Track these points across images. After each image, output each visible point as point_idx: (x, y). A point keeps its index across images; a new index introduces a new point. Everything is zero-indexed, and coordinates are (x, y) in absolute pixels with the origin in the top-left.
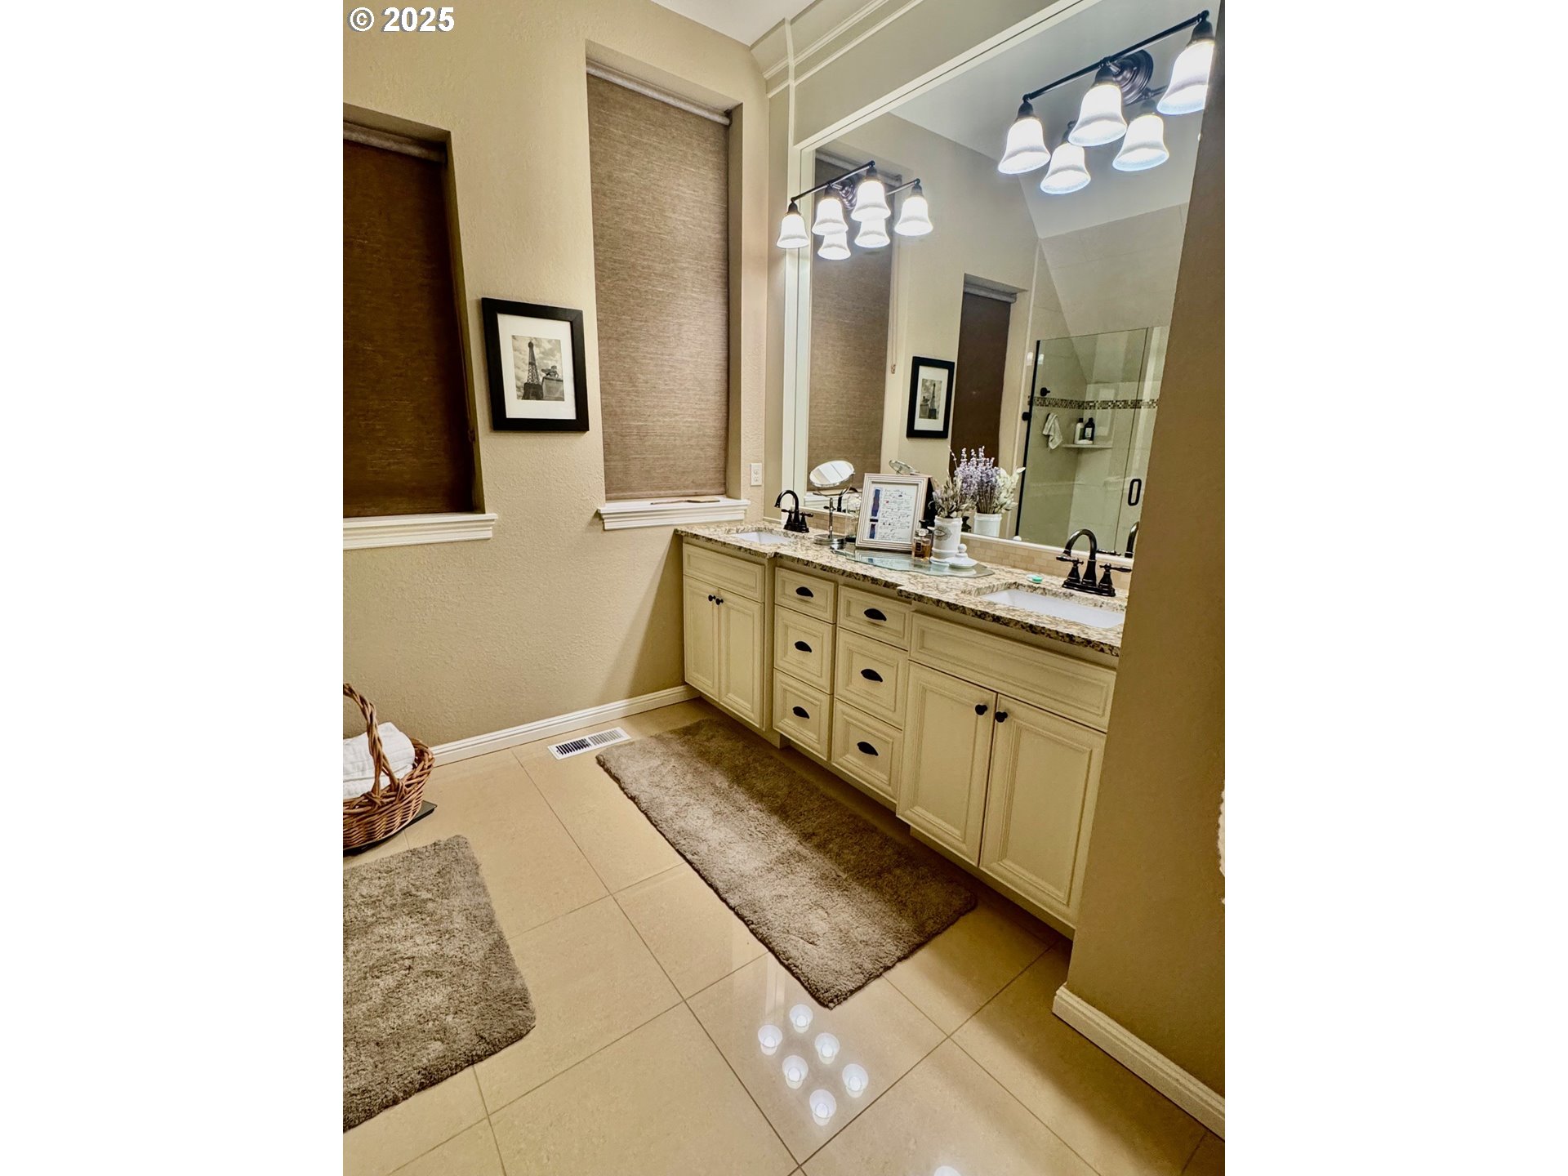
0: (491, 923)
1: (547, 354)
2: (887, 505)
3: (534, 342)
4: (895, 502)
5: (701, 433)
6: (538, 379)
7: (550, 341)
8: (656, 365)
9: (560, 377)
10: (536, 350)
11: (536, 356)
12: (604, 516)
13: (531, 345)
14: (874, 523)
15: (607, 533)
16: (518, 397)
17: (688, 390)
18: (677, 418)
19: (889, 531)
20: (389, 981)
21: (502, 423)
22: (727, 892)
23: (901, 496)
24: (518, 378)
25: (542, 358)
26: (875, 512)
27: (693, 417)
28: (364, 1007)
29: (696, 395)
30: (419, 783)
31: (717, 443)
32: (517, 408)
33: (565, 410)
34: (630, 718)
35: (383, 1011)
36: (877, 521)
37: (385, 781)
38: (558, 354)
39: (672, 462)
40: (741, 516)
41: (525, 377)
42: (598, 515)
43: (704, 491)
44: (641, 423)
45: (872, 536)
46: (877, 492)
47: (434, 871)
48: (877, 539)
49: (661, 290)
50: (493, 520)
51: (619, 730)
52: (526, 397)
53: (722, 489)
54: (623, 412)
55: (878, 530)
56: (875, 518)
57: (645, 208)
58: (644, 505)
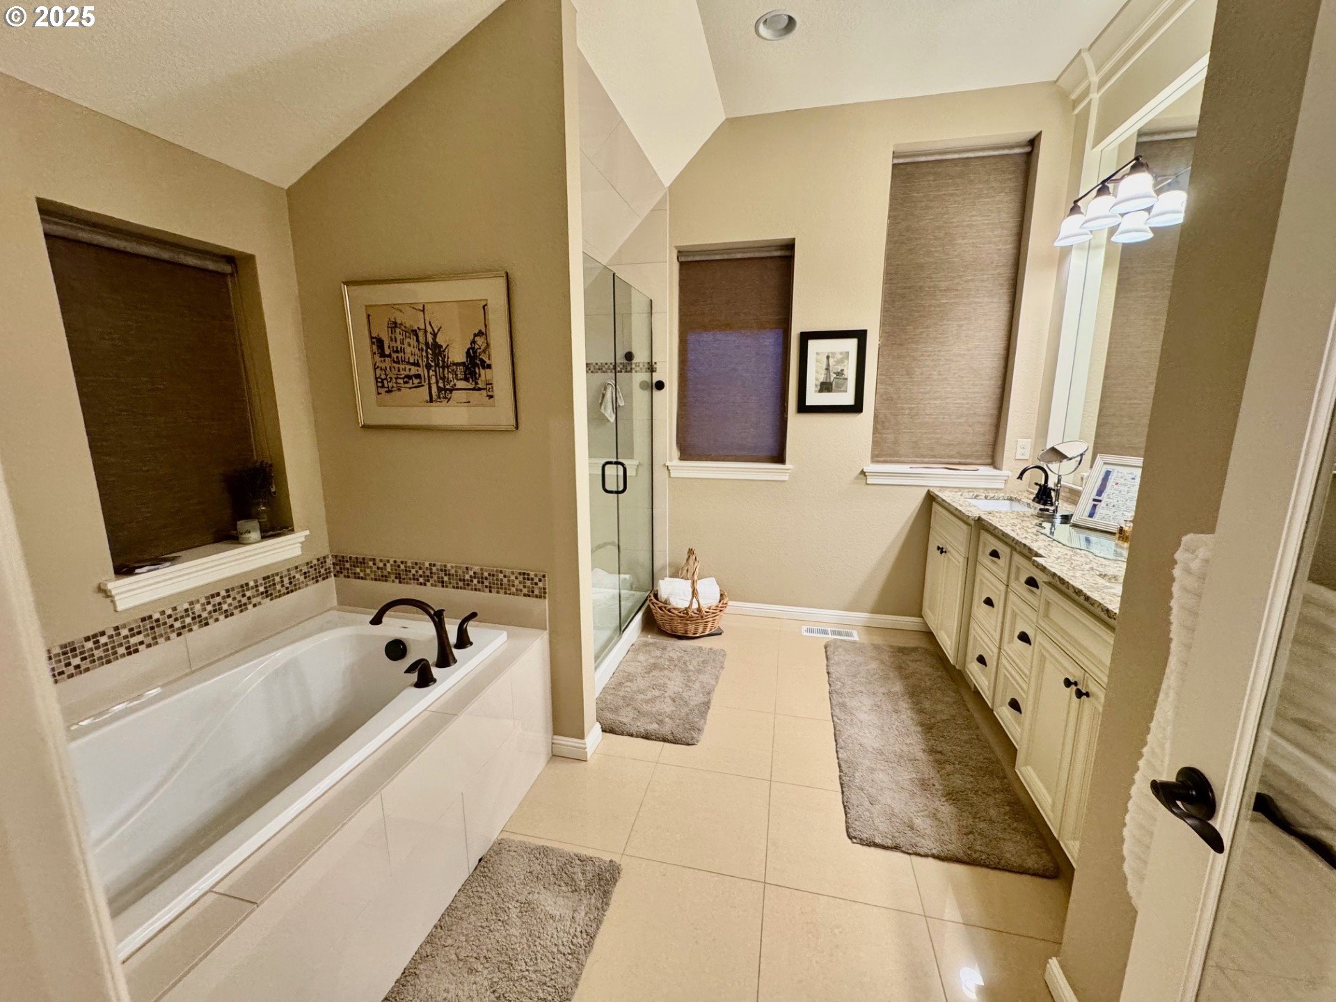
0: (709, 693)
1: (841, 361)
2: (1115, 486)
3: (830, 355)
4: (1125, 485)
5: (972, 412)
6: (830, 378)
7: (841, 353)
8: (933, 360)
9: (846, 377)
10: (831, 360)
11: (831, 364)
12: (867, 474)
13: (828, 357)
14: (1096, 503)
15: (869, 486)
16: (816, 391)
17: (962, 377)
18: (948, 400)
19: (1111, 513)
20: (657, 693)
21: (803, 408)
22: (841, 748)
23: (1134, 479)
24: (817, 379)
25: (834, 365)
26: (1100, 492)
27: (964, 399)
28: (643, 697)
29: (969, 381)
30: (713, 613)
31: (989, 421)
32: (813, 398)
33: (848, 399)
34: (868, 628)
35: (647, 702)
36: (1100, 501)
37: (695, 606)
38: (846, 362)
39: (938, 436)
40: (1001, 486)
41: (822, 378)
42: (863, 473)
43: (969, 461)
44: (913, 406)
45: (1091, 515)
46: (1108, 473)
47: (702, 660)
48: (1096, 518)
49: (944, 301)
50: (789, 469)
51: (855, 633)
52: (821, 391)
53: (989, 461)
54: (899, 398)
55: (1098, 510)
56: (1099, 498)
57: (936, 243)
58: (904, 468)
